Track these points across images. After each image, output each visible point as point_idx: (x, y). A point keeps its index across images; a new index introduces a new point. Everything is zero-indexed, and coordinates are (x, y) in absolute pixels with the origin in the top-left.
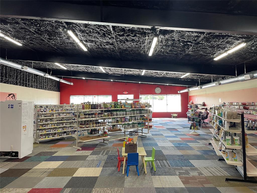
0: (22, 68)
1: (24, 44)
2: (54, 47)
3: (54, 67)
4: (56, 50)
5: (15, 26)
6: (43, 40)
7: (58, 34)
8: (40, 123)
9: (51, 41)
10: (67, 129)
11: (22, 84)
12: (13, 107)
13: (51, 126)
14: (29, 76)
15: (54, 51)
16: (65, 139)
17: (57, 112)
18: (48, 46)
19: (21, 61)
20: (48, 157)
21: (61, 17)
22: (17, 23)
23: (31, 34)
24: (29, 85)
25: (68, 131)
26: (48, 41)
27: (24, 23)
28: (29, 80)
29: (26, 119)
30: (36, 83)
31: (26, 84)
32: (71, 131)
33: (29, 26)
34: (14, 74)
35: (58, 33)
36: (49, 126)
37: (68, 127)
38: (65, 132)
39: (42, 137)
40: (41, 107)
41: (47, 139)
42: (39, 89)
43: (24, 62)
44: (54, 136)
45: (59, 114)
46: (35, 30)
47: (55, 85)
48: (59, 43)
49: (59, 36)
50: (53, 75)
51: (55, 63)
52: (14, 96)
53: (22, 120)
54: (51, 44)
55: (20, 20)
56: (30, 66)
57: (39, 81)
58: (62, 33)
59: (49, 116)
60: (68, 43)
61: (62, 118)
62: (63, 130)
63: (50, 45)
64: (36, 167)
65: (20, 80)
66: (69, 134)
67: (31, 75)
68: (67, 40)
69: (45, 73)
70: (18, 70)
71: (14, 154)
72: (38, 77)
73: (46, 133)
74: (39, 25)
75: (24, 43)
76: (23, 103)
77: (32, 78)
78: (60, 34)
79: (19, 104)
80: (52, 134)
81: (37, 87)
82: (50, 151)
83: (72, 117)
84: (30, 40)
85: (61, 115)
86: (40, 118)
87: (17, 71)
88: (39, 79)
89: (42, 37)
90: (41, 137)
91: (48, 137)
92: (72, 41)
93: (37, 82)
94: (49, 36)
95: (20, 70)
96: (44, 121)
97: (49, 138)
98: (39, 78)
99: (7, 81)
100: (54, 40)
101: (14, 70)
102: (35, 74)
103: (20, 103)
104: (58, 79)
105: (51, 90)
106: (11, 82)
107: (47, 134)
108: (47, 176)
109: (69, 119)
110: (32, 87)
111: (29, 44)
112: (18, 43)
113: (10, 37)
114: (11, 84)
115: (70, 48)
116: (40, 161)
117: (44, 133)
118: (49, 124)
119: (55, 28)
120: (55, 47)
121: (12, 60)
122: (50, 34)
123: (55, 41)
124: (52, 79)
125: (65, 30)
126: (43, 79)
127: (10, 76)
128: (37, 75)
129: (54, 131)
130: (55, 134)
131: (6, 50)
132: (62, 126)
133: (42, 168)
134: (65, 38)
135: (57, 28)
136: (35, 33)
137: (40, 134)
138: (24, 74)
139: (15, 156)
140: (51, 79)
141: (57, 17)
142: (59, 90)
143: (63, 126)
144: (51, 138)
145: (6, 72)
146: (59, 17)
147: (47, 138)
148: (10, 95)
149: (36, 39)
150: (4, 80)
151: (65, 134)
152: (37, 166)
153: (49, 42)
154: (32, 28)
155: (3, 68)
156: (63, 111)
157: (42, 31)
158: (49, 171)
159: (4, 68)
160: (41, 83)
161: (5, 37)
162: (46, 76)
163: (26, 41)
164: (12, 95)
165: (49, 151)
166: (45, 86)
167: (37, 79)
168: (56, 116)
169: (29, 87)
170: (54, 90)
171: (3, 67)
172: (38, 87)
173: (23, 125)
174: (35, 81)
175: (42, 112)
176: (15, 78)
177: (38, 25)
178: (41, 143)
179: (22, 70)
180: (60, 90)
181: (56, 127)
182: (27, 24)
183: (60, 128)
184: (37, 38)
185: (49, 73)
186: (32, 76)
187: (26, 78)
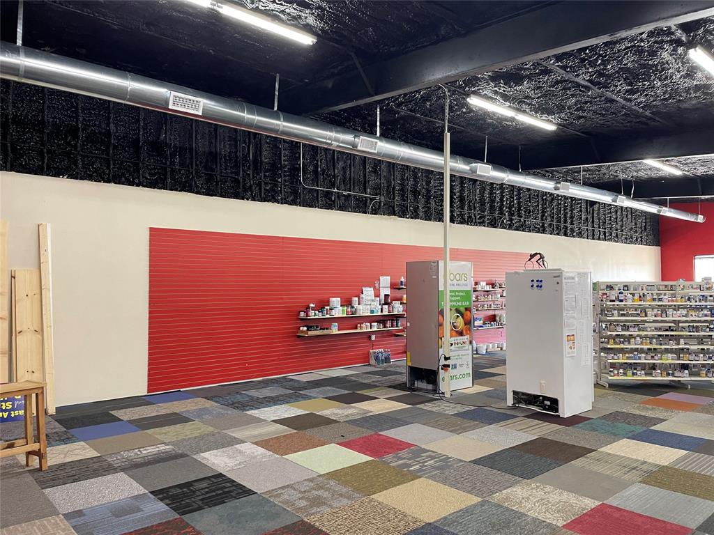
0: (556, 189)
1: (560, 125)
2: (642, 113)
3: (641, 174)
4: (649, 122)
5: (539, 82)
6: (612, 101)
7: (657, 70)
8: (609, 333)
9: (635, 96)
10: (692, 357)
11: (555, 229)
12: (541, 286)
13: (642, 343)
14: (571, 207)
15: (644, 126)
16: (686, 389)
17: (656, 303)
18: (625, 114)
19: (552, 172)
20: (639, 429)
21: (670, 14)
22: (546, 72)
23: (580, 91)
24: (572, 230)
25: (695, 366)
26: (625, 99)
27: (561, 67)
28: (572, 217)
29: (573, 317)
30: (590, 224)
31: (566, 228)
32: (703, 365)
33: (574, 72)
34: (536, 206)
35: (656, 66)
36: (635, 344)
37: (696, 353)
38: (684, 367)
39: (616, 372)
40: (610, 287)
41: (629, 378)
42: (599, 239)
43: (561, 173)
44: (651, 374)
45: (663, 310)
46: (591, 76)
47: (645, 226)
48: (658, 96)
49: (661, 76)
50: (637, 196)
51: (644, 161)
52: (542, 257)
53: (565, 320)
54: (634, 107)
55: (552, 62)
56: (574, 181)
57: (599, 219)
58: (669, 64)
59: (632, 315)
60: (688, 91)
61: (674, 322)
62: (679, 359)
63: (632, 110)
64: (606, 449)
65: (552, 221)
66: (698, 374)
67: (578, 204)
68: (686, 80)
69: (616, 194)
70: (546, 195)
71: (548, 403)
72: (596, 207)
73: (626, 361)
74: (603, 61)
75: (560, 121)
76: (565, 275)
77: (581, 211)
78: (663, 69)
79: (555, 277)
80: (643, 367)
81: (593, 235)
82: (643, 414)
83: (706, 321)
84: (577, 110)
85: (670, 312)
86: (608, 318)
87: (544, 197)
88: (599, 213)
89: (611, 92)
90: (612, 369)
91: (633, 374)
92: (704, 79)
93: (593, 222)
94: (631, 84)
95: (551, 195)
96: (620, 328)
97: (635, 378)
98: (599, 209)
99: (522, 225)
100: (644, 91)
101: (537, 196)
102: (587, 200)
103: (558, 275)
104: (653, 209)
105: (631, 243)
106: (530, 227)
107: (630, 364)
108: (641, 482)
109: (697, 327)
110: (580, 235)
111: (574, 120)
112: (546, 125)
113: (528, 113)
114: (530, 231)
115: (693, 105)
116: (616, 436)
117: (621, 361)
118: (635, 338)
119: (649, 54)
120: (648, 113)
121: (532, 171)
122: (632, 77)
123: (647, 95)
124: (636, 210)
125: (680, 50)
126: (608, 213)
127: (529, 213)
128: (593, 203)
129: (649, 357)
130: (654, 367)
131: (518, 149)
132: (673, 347)
133: (623, 455)
134: (678, 76)
135: (653, 53)
136: (589, 84)
137: (609, 361)
138: (560, 204)
139: (550, 408)
140: (632, 211)
141: (658, 17)
142: (657, 242)
143: (677, 347)
144: (641, 377)
145: (519, 203)
146: (665, 16)
147: (630, 376)
148: (532, 256)
149: (591, 102)
150: (516, 223)
151: (686, 371)
152: (609, 447)
153: (630, 100)
154: (583, 73)
155: (513, 193)
156: (677, 301)
157: (609, 76)
158: (645, 467)
159: (515, 193)
160: (605, 222)
161: (516, 117)
162: (619, 203)
163: (566, 114)
164: (538, 256)
165: (637, 413)
166: (617, 230)
167: (593, 214)
168: (655, 316)
169: (574, 236)
170: (641, 240)
171: (513, 191)
172: (597, 236)
173: (566, 332)
174: (587, 218)
175: (614, 301)
176: (540, 215)
177: (600, 61)
178: (614, 386)
179: (557, 192)
180: (659, 242)
181: (654, 349)
182: (571, 67)
183: (667, 351)
184: (595, 98)
185: (627, 194)
186: (581, 207)
187: (566, 214)
